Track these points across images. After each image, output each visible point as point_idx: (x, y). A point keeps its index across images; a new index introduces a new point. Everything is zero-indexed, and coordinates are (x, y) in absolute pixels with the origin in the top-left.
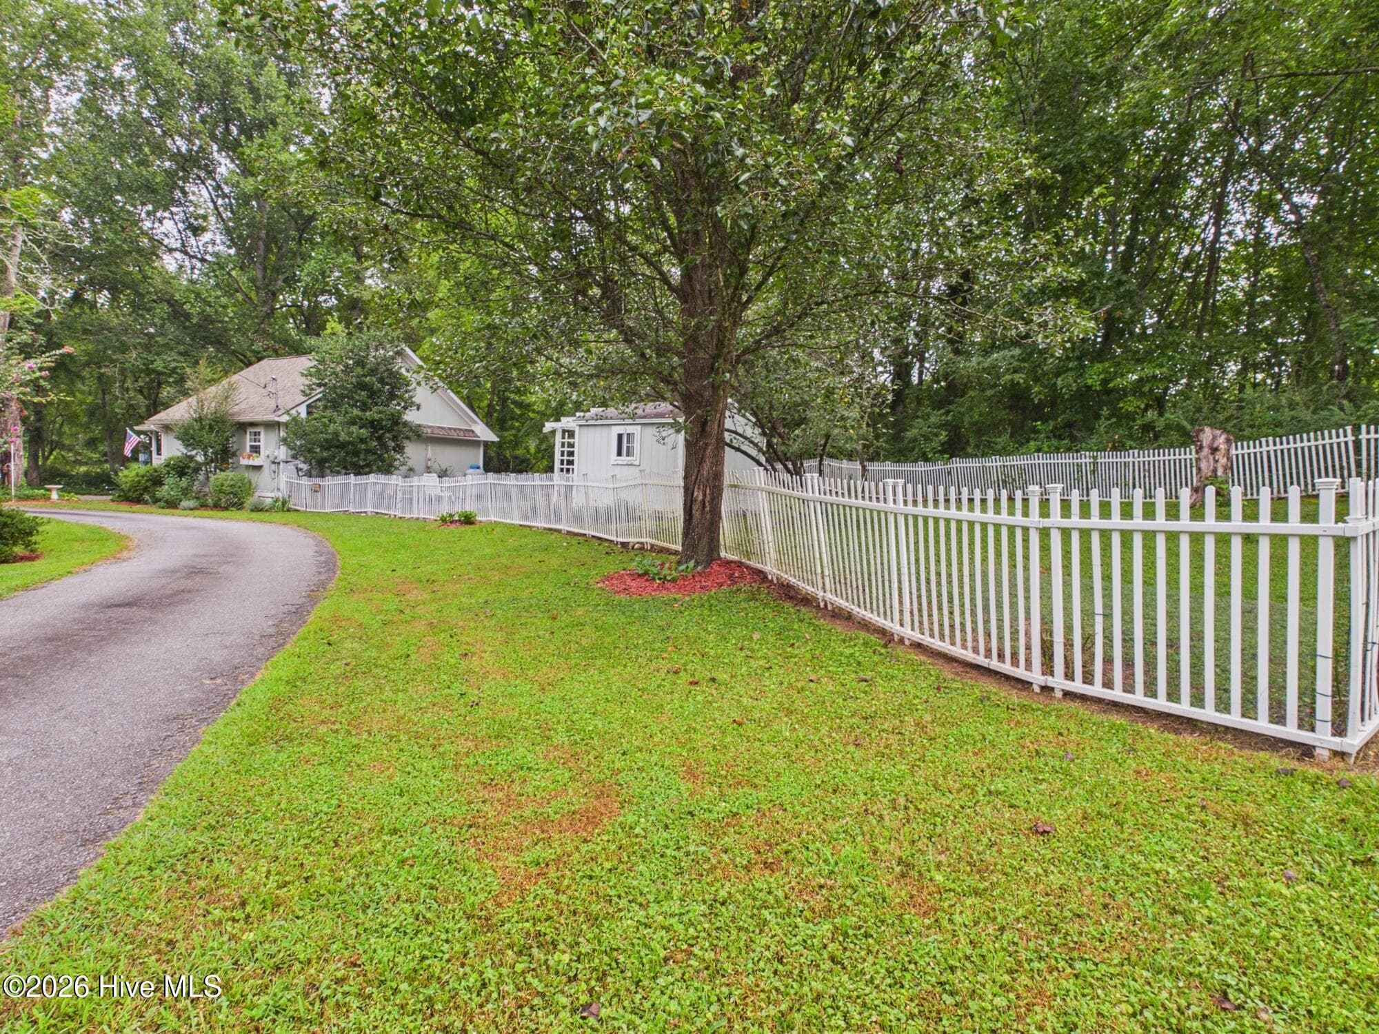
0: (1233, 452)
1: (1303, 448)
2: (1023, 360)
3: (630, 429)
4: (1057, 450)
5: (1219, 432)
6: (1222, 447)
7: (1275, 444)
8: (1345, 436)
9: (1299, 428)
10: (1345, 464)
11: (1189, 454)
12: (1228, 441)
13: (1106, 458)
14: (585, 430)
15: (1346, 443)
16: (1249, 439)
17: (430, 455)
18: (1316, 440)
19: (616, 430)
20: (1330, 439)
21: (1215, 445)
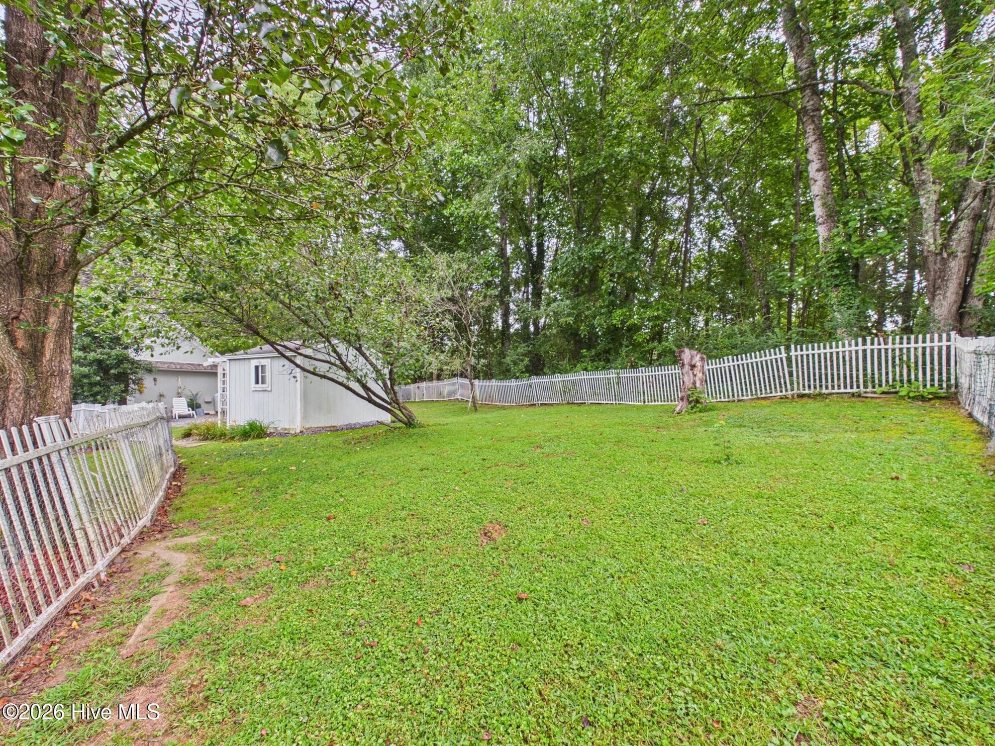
0: (706, 367)
1: (752, 363)
2: (573, 308)
3: (263, 362)
4: (597, 368)
5: (695, 352)
6: (699, 364)
7: (733, 361)
8: (780, 354)
9: (750, 349)
10: (781, 374)
11: (674, 370)
12: (702, 359)
13: (626, 374)
14: (233, 363)
15: (781, 359)
16: (716, 357)
17: (180, 384)
18: (761, 357)
19: (254, 363)
20: (770, 356)
21: (693, 363)
